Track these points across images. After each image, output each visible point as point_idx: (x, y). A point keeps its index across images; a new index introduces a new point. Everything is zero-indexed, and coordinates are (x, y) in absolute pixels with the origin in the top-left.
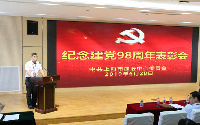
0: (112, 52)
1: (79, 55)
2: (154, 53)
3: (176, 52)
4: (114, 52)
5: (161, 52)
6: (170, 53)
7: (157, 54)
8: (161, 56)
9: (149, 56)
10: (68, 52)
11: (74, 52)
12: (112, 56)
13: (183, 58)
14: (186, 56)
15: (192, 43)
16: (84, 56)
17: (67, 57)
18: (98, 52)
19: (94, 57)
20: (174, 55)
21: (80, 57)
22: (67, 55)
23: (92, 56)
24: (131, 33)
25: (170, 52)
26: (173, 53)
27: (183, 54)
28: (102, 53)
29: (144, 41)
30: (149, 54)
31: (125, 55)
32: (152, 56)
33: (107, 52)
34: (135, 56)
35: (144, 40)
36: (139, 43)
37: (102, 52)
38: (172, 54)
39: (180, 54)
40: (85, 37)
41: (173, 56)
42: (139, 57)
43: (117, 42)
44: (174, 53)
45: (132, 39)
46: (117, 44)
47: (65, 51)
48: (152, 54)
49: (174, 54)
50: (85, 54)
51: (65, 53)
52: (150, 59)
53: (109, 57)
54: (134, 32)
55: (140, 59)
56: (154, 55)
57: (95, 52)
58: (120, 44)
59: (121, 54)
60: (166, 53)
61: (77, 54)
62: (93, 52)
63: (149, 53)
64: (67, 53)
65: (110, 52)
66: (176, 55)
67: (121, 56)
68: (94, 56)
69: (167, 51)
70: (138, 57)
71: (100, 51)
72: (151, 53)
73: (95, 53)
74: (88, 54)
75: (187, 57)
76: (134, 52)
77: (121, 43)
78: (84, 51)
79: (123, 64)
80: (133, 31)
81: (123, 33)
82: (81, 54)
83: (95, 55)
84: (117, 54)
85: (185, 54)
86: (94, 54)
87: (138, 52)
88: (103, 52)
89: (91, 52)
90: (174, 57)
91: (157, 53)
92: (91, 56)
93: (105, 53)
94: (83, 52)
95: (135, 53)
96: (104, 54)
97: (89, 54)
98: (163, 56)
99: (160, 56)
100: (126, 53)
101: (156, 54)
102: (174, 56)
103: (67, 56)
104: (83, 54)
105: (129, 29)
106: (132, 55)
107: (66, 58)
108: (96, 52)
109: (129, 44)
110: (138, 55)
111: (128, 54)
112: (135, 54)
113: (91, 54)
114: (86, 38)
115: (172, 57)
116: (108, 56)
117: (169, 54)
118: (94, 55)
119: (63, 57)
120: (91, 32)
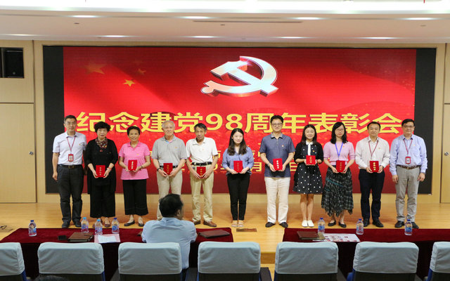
0: (192, 115)
1: (115, 121)
2: (305, 116)
3: (367, 115)
4: (198, 114)
5: (324, 115)
6: (349, 117)
7: (312, 119)
8: (324, 123)
9: (290, 124)
10: (90, 114)
11: (103, 116)
12: (193, 123)
13: (389, 128)
14: (397, 123)
15: (414, 89)
16: (126, 123)
17: (88, 127)
18: (160, 114)
19: (149, 127)
20: (359, 121)
21: (118, 126)
22: (88, 122)
23: (145, 123)
24: (241, 68)
25: (350, 115)
26: (357, 117)
27: (388, 118)
28: (168, 117)
29: (275, 89)
30: (290, 119)
31: (225, 121)
32: (297, 124)
33: (179, 114)
34: (253, 124)
35: (275, 84)
36: (262, 93)
37: (168, 115)
38: (354, 118)
39: (379, 120)
40: (128, 80)
41: (358, 125)
42: (262, 127)
43: (204, 90)
44: (359, 116)
45: (243, 83)
46: (206, 95)
47: (83, 114)
48: (298, 119)
49: (361, 118)
50: (128, 118)
51: (83, 117)
52: (294, 131)
53: (184, 127)
54: (248, 66)
55: (265, 131)
56: (303, 122)
57: (151, 116)
58: (212, 96)
59: (214, 119)
60: (337, 116)
61: (111, 118)
62: (149, 115)
63: (290, 116)
64: (87, 118)
65: (188, 114)
66: (368, 121)
67: (216, 125)
68: (150, 125)
69: (340, 113)
70: (259, 127)
71: (163, 113)
72: (294, 117)
73: (152, 118)
74: (134, 120)
75: (400, 126)
76: (249, 116)
77: (216, 93)
78: (125, 114)
79: (222, 144)
80: (245, 63)
81: (220, 70)
82: (120, 118)
83: (151, 122)
84: (205, 119)
85: (395, 120)
86: (149, 118)
87: (261, 115)
88: (172, 115)
89: (142, 115)
90: (359, 127)
91: (311, 116)
92: (143, 125)
93: (176, 118)
94: (124, 116)
95: (252, 117)
96: (173, 118)
97: (137, 118)
98: (329, 125)
99: (319, 124)
100: (229, 117)
101: (308, 119)
102: (361, 125)
103: (87, 125)
104: (124, 120)
105: (237, 59)
106: (244, 122)
107: (86, 129)
108: (153, 115)
109: (237, 94)
110: (261, 121)
111: (234, 118)
112: (252, 119)
113: (143, 120)
114: (130, 83)
115: (355, 126)
116: (184, 123)
117: (346, 118)
118: (148, 122)
119: (79, 125)
120: (142, 70)
